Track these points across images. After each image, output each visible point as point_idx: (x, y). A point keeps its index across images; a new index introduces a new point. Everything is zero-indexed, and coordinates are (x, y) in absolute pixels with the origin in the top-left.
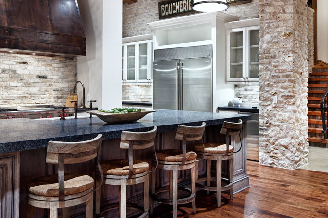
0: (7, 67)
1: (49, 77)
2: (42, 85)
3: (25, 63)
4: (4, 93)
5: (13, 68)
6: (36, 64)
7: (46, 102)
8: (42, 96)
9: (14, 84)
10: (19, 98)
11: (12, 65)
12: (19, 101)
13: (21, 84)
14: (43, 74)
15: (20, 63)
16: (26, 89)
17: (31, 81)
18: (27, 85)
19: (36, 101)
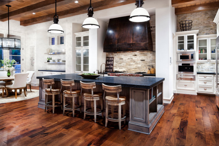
0: (129, 57)
1: (146, 60)
2: (143, 63)
3: (136, 55)
4: (129, 67)
5: (131, 57)
6: (140, 55)
7: (145, 71)
8: (143, 68)
9: (132, 63)
10: (134, 69)
11: (131, 56)
12: (134, 70)
13: (134, 63)
14: (143, 59)
15: (134, 55)
16: (136, 65)
17: (138, 62)
18: (137, 63)
19: (140, 70)
